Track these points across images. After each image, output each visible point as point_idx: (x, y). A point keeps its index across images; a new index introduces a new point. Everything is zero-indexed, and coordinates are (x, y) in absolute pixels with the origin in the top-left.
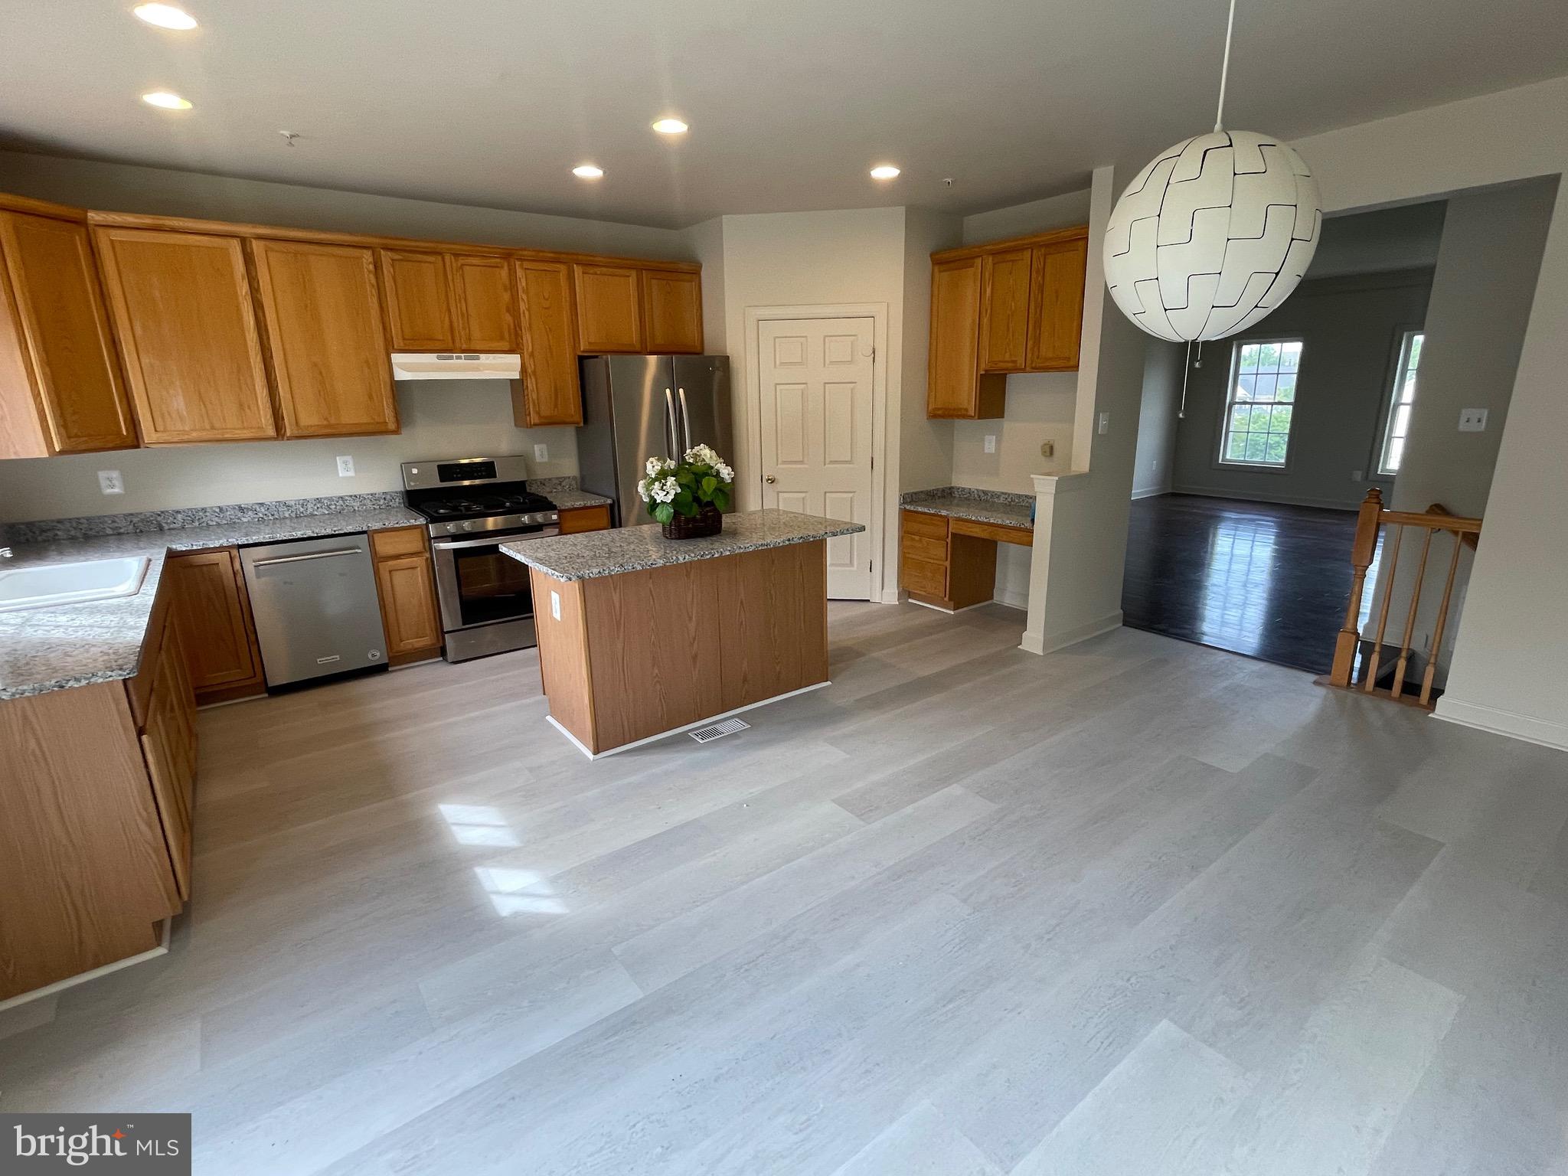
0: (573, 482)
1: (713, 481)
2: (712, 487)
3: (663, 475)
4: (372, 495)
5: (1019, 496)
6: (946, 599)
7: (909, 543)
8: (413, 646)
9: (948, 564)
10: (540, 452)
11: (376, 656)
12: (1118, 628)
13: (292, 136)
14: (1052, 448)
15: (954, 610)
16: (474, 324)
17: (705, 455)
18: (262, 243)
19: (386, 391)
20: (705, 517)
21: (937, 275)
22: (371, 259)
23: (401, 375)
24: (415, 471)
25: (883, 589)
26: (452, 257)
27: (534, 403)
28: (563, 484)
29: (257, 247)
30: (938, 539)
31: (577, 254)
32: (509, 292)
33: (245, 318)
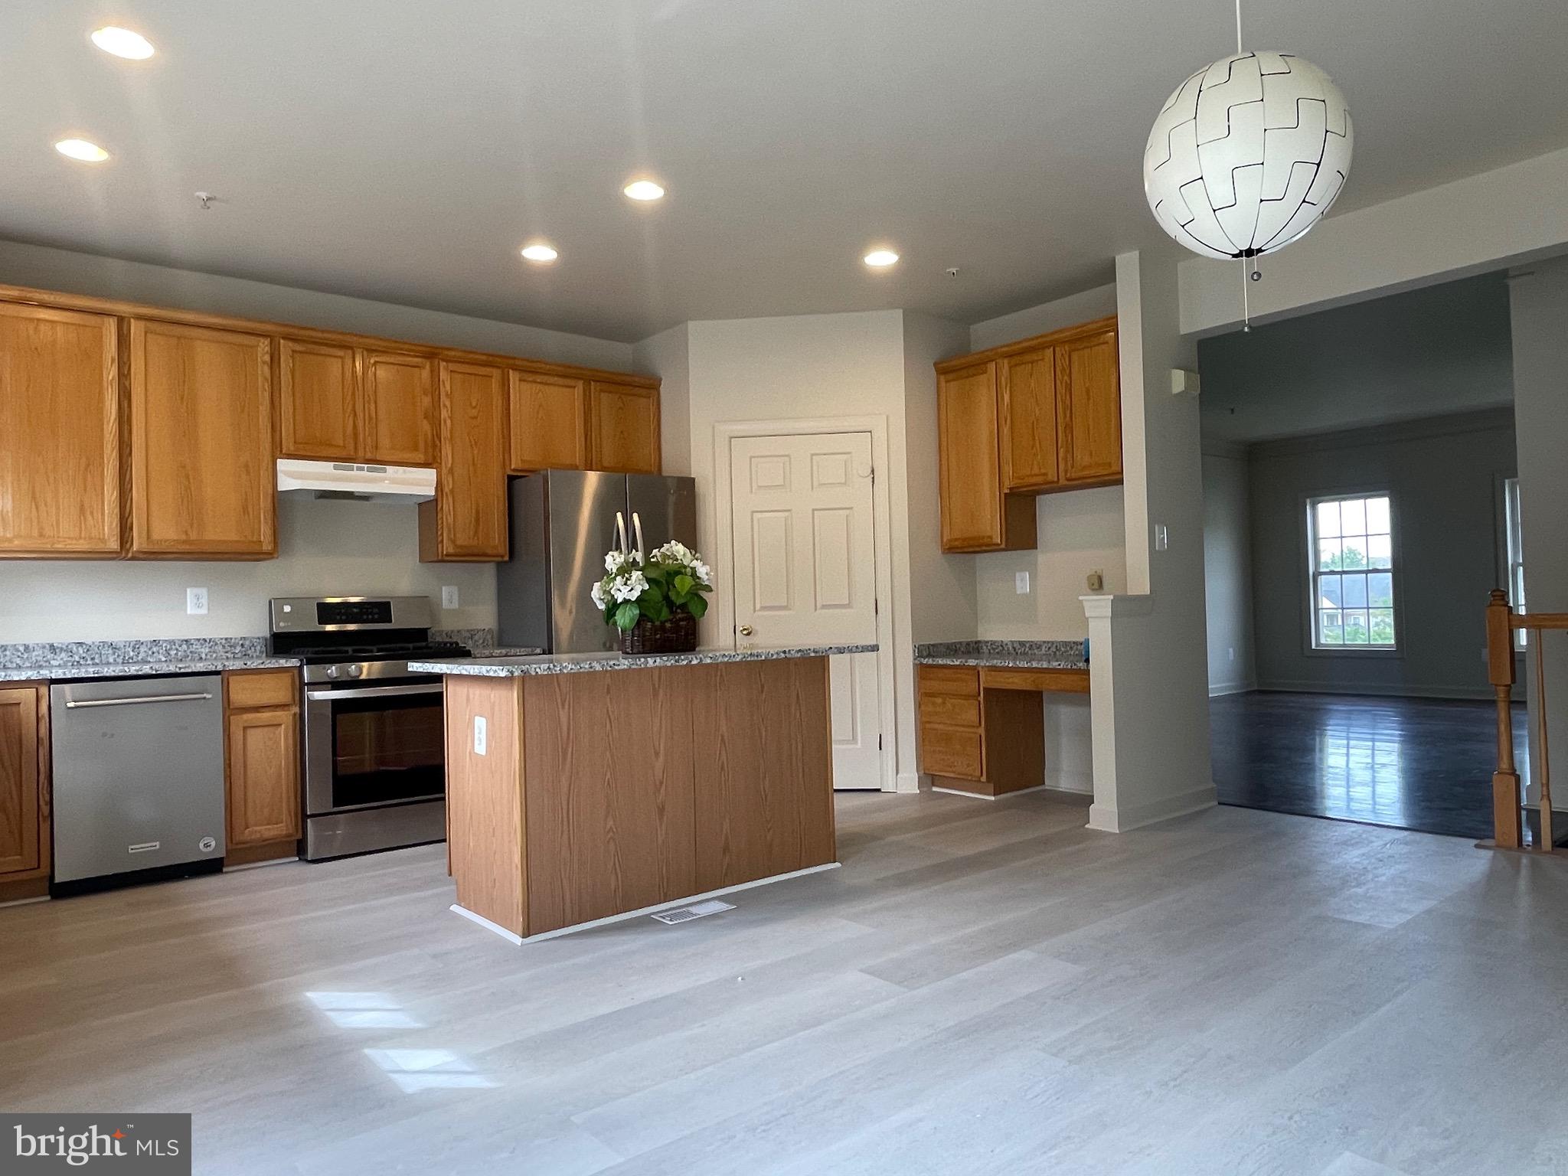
0: (489, 637)
1: (689, 581)
2: (687, 588)
3: (625, 570)
4: (226, 639)
5: (1066, 644)
6: (984, 779)
7: (930, 708)
8: (261, 835)
9: (982, 731)
10: (448, 597)
11: (209, 846)
12: (1210, 808)
13: (209, 199)
14: (1100, 579)
15: (994, 795)
16: (383, 430)
17: (678, 552)
18: (142, 324)
19: (265, 504)
20: (677, 627)
21: (943, 384)
22: (267, 349)
23: (285, 484)
24: (287, 609)
25: (897, 773)
26: (365, 353)
27: (449, 531)
28: (476, 637)
29: (136, 328)
30: (967, 697)
31: (514, 358)
32: (430, 396)
33: (108, 403)
